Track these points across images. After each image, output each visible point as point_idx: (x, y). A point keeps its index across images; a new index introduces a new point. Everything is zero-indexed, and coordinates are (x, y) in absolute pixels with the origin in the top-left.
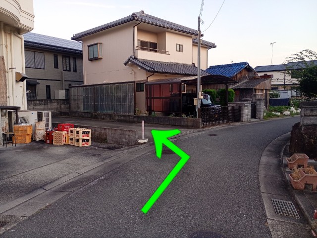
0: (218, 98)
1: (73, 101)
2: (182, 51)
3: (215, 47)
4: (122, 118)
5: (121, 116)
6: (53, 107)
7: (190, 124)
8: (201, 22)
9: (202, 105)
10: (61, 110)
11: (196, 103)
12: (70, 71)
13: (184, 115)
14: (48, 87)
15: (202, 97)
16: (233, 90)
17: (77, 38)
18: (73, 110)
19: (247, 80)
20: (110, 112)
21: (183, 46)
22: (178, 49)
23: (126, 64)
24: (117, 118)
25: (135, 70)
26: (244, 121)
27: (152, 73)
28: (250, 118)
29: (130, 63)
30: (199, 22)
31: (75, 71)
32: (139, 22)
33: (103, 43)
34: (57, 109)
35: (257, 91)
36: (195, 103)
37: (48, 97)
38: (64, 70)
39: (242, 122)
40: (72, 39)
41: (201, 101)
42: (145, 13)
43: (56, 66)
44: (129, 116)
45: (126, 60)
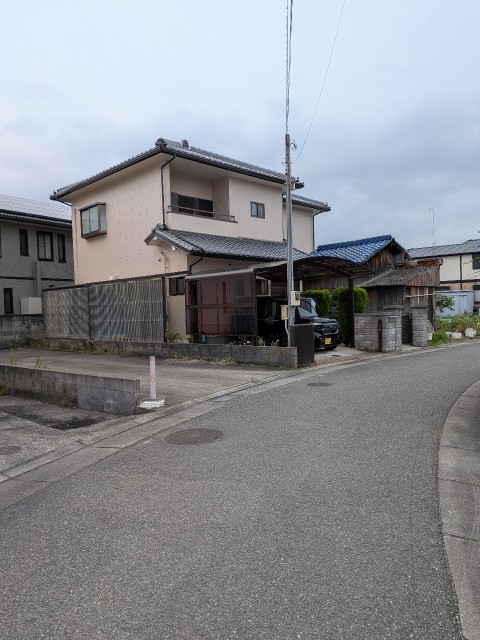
0: (335, 305)
1: (50, 317)
2: (263, 217)
3: (329, 209)
4: (141, 349)
5: (138, 344)
6: (14, 330)
7: (274, 360)
8: (292, 146)
9: (298, 319)
10: (29, 336)
11: (286, 314)
12: (52, 260)
13: (261, 341)
14: (8, 292)
15: (298, 303)
16: (363, 290)
17: (60, 197)
18: (51, 335)
19: (391, 270)
20: (119, 337)
21: (263, 205)
22: (255, 213)
23: (148, 241)
24: (130, 349)
25: (167, 252)
26: (390, 351)
27: (198, 258)
28: (400, 343)
29: (155, 238)
30: (288, 144)
31: (63, 260)
32: (172, 157)
33: (108, 202)
34: (21, 333)
35: (413, 290)
36: (284, 316)
37: (9, 310)
38: (40, 260)
39: (385, 352)
40: (52, 198)
41: (297, 311)
42: (190, 145)
43: (24, 252)
44: (153, 345)
45: (150, 232)
